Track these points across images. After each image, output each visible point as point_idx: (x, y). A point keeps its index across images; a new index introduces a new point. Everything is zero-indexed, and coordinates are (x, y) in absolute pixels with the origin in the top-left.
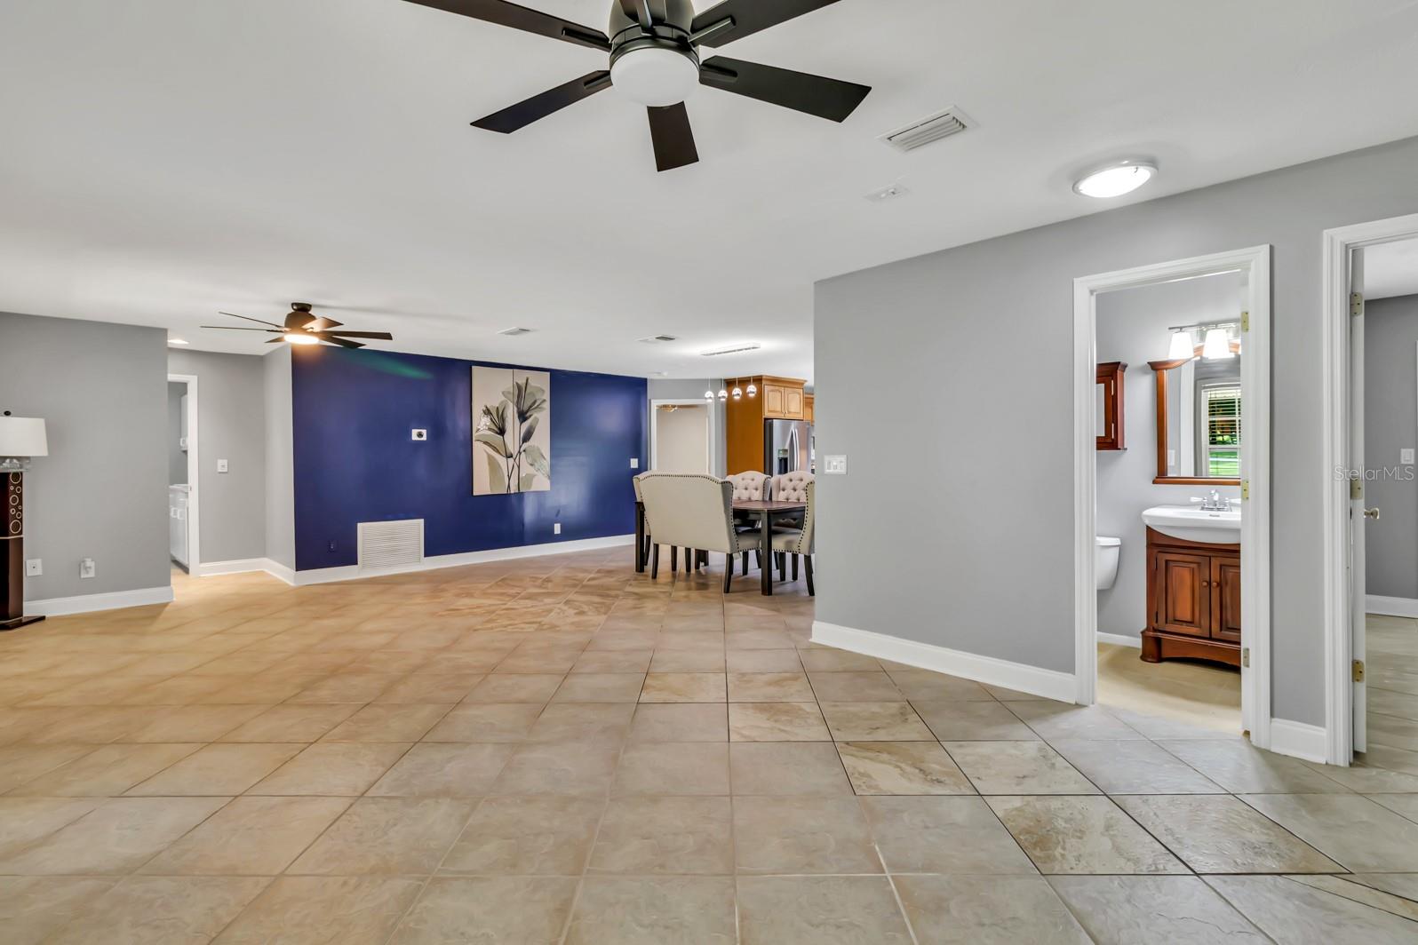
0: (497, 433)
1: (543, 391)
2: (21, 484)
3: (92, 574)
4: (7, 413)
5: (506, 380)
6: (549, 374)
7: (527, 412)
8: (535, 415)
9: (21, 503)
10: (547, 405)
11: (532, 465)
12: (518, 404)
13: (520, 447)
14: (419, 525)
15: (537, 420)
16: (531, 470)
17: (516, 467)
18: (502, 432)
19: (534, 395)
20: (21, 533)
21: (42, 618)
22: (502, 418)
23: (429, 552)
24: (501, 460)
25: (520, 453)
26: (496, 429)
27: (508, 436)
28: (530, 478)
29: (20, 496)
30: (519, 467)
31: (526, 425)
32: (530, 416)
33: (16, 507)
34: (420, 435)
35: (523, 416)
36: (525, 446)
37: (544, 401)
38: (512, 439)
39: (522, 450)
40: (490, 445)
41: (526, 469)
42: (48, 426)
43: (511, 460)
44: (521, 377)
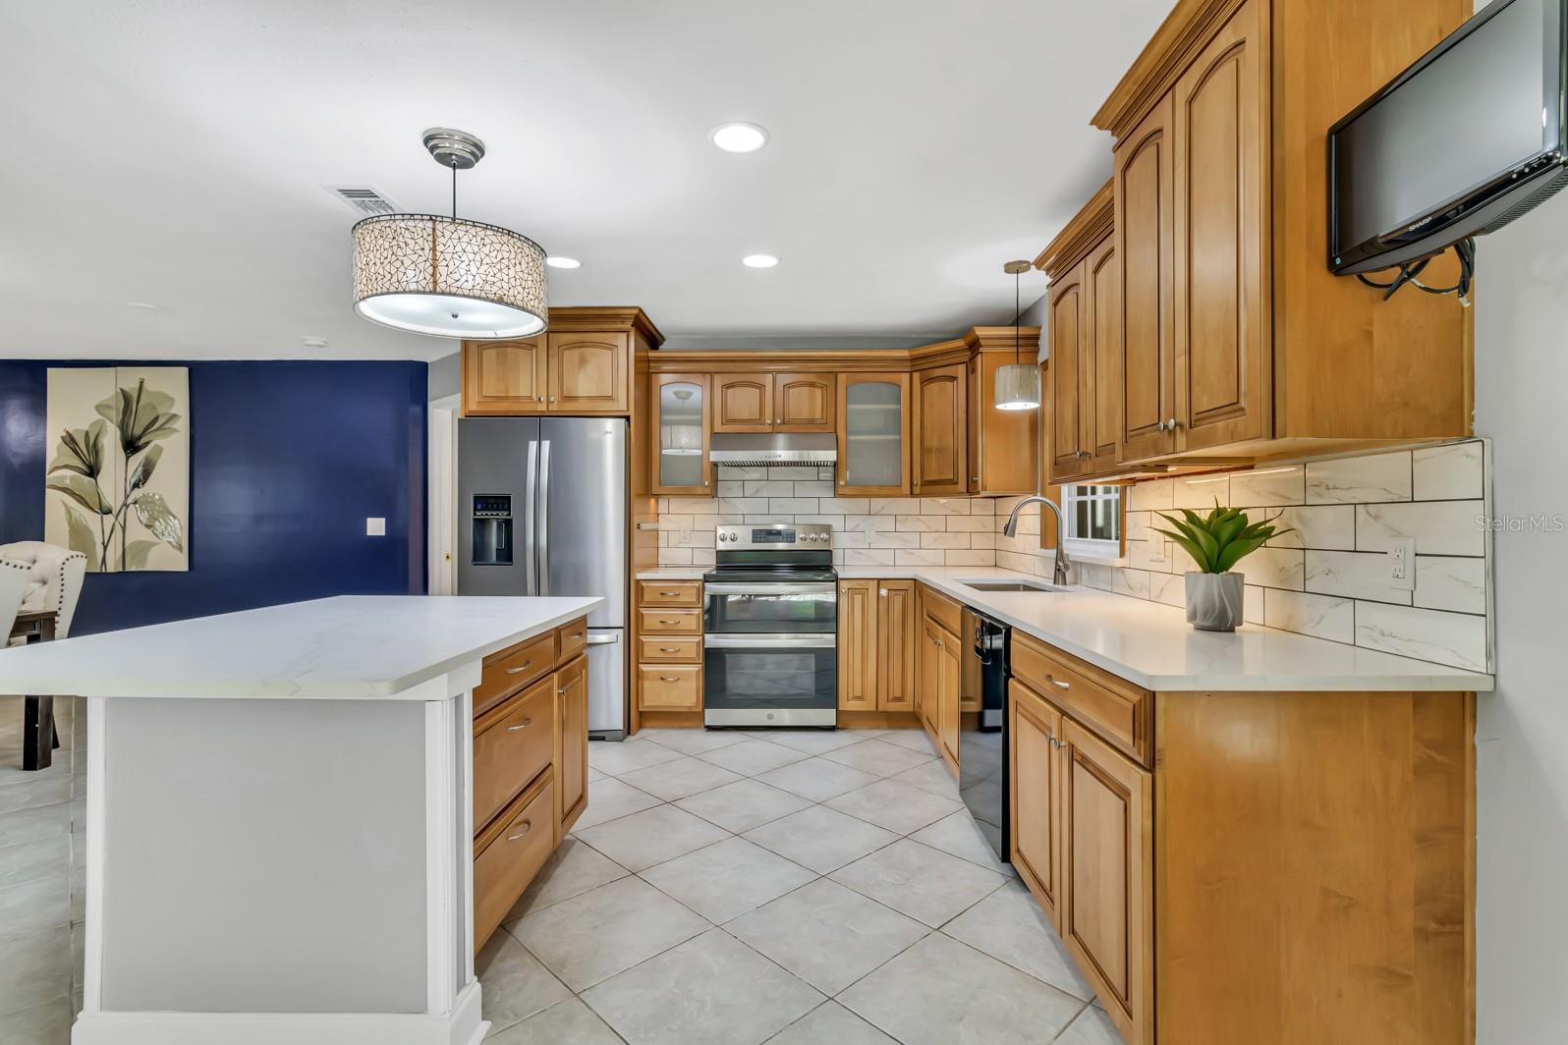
0: (85, 473)
1: (171, 401)
5: (105, 386)
6: (185, 370)
7: (140, 438)
8: (157, 441)
10: (183, 425)
11: (148, 526)
12: (123, 426)
13: (127, 497)
15: (159, 450)
16: (146, 535)
17: (118, 529)
18: (93, 471)
19: (154, 408)
22: (95, 449)
24: (92, 520)
25: (126, 505)
26: (84, 467)
27: (103, 478)
28: (144, 547)
30: (124, 529)
31: (138, 459)
32: (147, 443)
35: (131, 446)
36: (137, 493)
37: (174, 416)
38: (112, 482)
39: (130, 500)
40: (72, 493)
41: (137, 533)
43: (109, 519)
44: (129, 379)
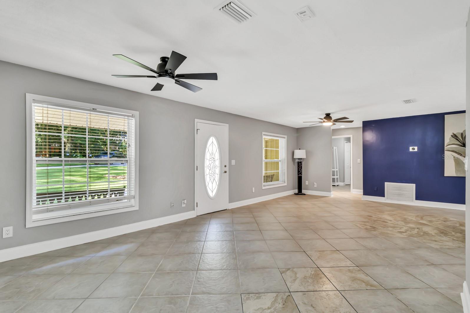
0: (461, 146)
2: (302, 164)
3: (316, 186)
4: (300, 149)
9: (302, 168)
14: (413, 186)
18: (463, 145)
20: (302, 175)
21: (305, 194)
23: (417, 198)
26: (461, 144)
29: (302, 167)
33: (300, 169)
34: (414, 149)
40: (456, 152)
42: (306, 151)
